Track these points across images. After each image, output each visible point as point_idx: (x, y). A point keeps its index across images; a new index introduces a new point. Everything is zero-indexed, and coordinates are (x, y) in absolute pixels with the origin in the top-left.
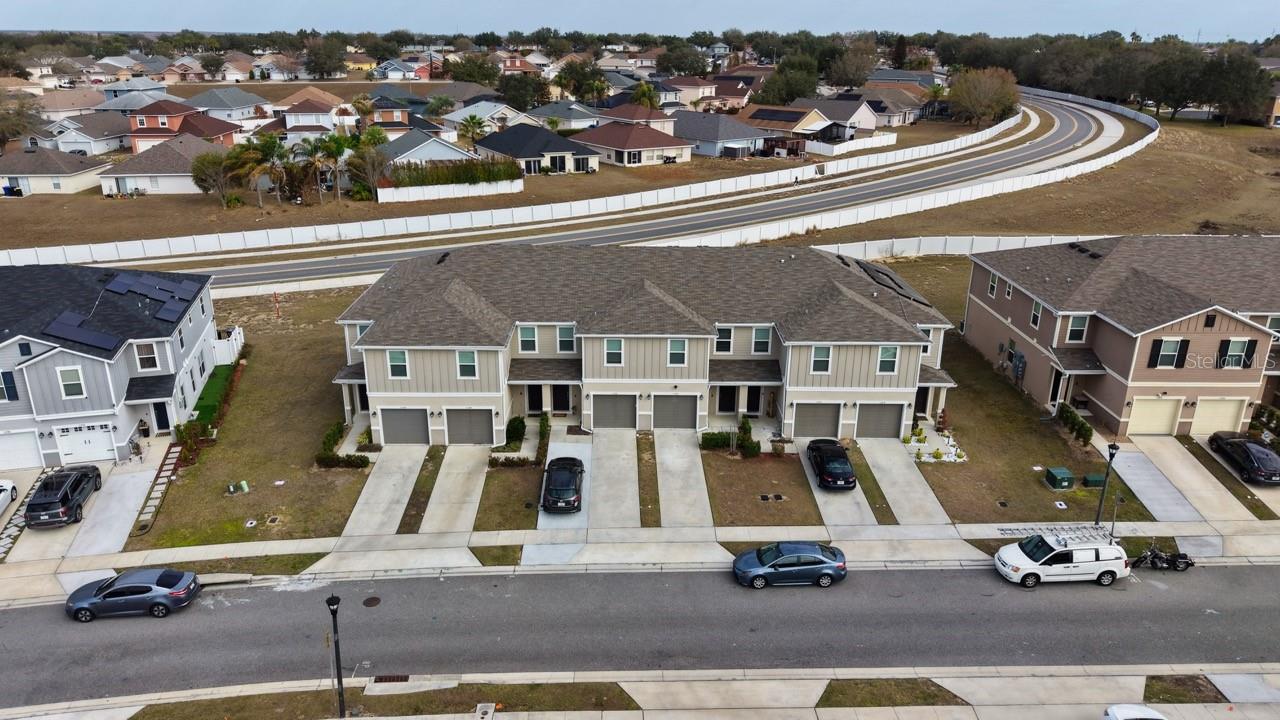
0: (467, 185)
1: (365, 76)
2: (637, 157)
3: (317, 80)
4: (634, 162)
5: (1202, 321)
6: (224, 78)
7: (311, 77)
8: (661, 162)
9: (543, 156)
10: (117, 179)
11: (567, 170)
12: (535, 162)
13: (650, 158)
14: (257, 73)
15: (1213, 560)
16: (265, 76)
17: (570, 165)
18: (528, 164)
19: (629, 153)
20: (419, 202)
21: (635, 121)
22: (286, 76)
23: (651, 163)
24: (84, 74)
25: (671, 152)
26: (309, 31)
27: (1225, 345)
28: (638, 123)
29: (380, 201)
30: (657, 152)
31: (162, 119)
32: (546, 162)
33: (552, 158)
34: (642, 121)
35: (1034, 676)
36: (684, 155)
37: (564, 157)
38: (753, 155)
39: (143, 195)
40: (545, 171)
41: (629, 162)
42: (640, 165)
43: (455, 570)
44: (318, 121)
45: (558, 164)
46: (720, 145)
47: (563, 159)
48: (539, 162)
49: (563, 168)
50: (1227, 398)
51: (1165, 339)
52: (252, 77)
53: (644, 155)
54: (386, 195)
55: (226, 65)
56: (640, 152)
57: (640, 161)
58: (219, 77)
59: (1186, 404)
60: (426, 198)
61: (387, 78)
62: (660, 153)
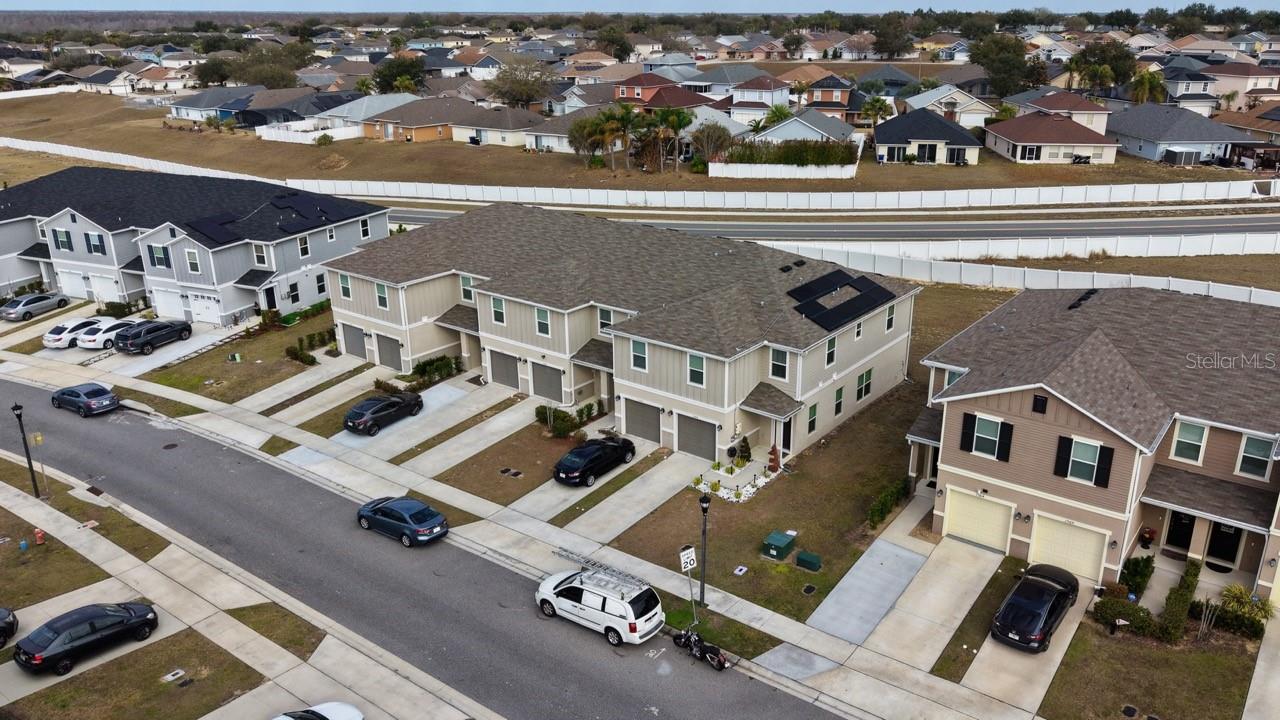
0: (795, 166)
1: (930, 57)
2: (1036, 153)
3: (884, 60)
4: (1030, 159)
5: (1029, 402)
6: (801, 57)
7: (878, 57)
8: (1068, 161)
9: (910, 143)
10: (536, 137)
11: (937, 162)
12: (899, 149)
13: (1053, 155)
14: (830, 53)
15: (784, 681)
16: (837, 55)
17: (942, 154)
18: (891, 151)
19: (1024, 148)
20: (745, 180)
21: (1053, 112)
22: (855, 56)
23: (1053, 161)
24: (693, 51)
25: (1084, 151)
26: (925, 11)
27: (1065, 445)
28: (1057, 114)
29: (710, 175)
30: (1063, 150)
31: (638, 90)
32: (912, 149)
33: (920, 146)
34: (1064, 112)
35: (396, 671)
36: (1108, 155)
37: (935, 146)
38: (1206, 163)
39: (550, 152)
40: (909, 159)
41: (1023, 158)
42: (1037, 162)
43: (245, 447)
44: (761, 97)
45: (929, 153)
46: (1163, 147)
47: (933, 148)
48: (905, 149)
49: (932, 158)
50: (1076, 523)
51: (979, 415)
52: (825, 55)
53: (1046, 152)
54: (716, 170)
55: (807, 44)
56: (1039, 148)
57: (1038, 158)
58: (797, 56)
59: (1018, 515)
60: (754, 177)
61: (953, 59)
62: (1069, 150)
